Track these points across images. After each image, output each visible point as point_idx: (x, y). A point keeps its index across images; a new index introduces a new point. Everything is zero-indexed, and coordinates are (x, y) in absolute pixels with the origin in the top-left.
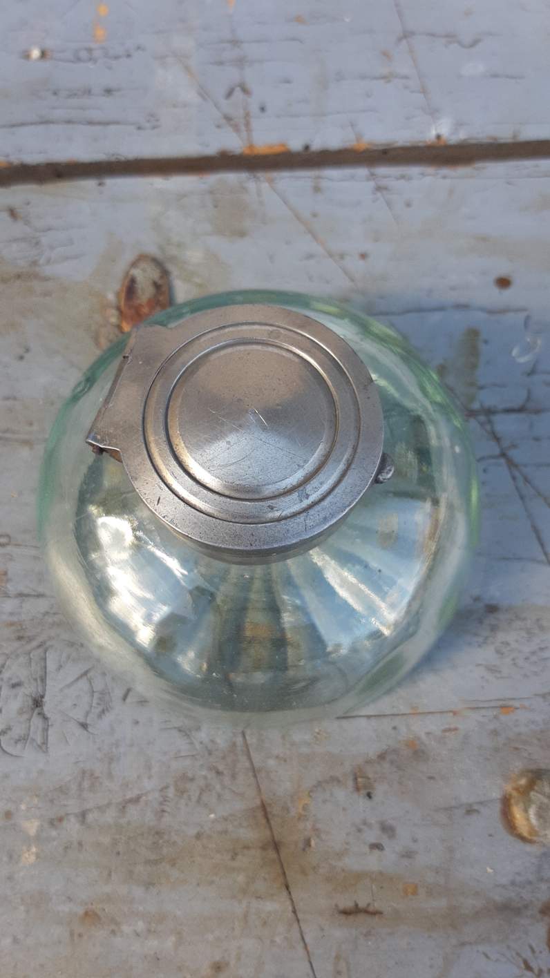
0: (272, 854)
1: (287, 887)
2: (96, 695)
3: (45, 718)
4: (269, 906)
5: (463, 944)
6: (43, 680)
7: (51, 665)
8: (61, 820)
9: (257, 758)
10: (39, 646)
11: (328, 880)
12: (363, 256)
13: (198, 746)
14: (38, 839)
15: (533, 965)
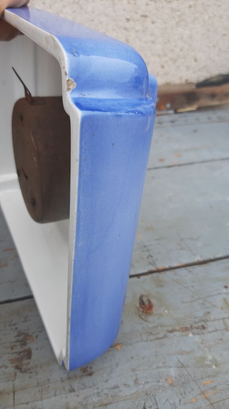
2: (172, 405)
6: (157, 404)
7: (158, 400)
10: (153, 395)
12: (192, 286)
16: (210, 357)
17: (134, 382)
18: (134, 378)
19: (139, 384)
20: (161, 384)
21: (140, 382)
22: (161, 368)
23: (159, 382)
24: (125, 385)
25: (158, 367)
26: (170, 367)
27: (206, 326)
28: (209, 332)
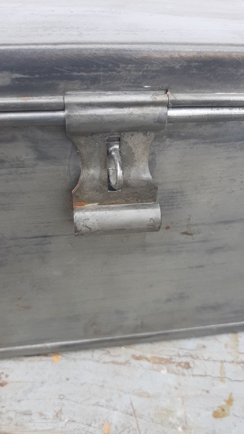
16: (180, 413)
17: (55, 414)
18: (57, 409)
19: (61, 420)
20: (91, 429)
21: (62, 417)
22: (102, 406)
23: (90, 425)
24: (41, 414)
25: (97, 404)
26: (115, 409)
27: (192, 365)
28: (193, 376)
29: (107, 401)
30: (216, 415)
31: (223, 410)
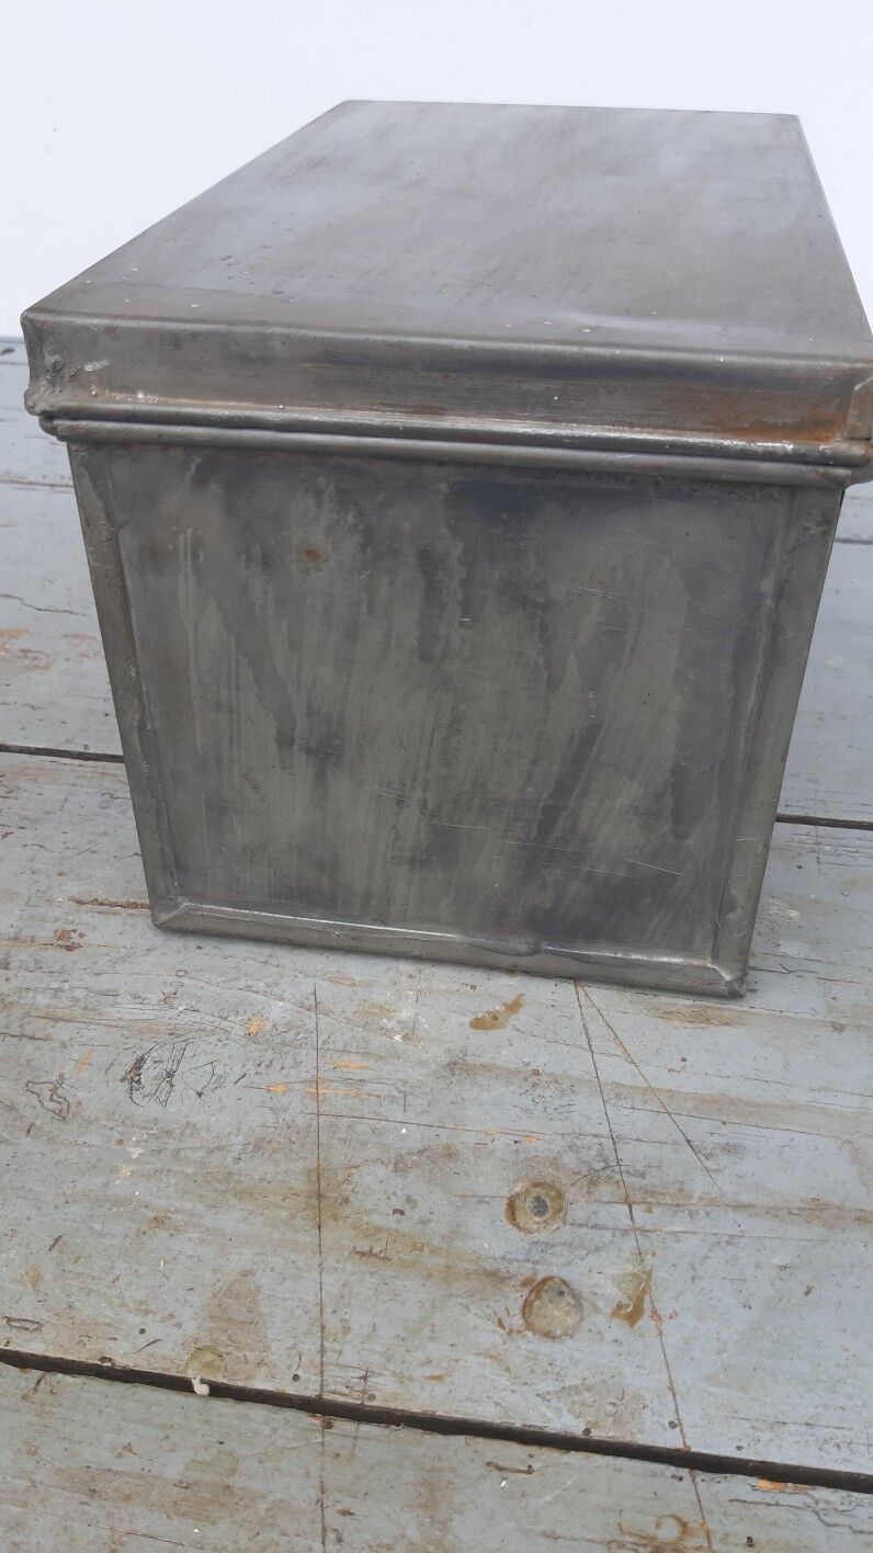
0: (314, 1202)
1: (319, 1228)
2: (215, 1077)
3: (172, 1086)
4: (302, 1238)
5: (451, 1295)
6: (179, 1062)
7: (189, 1054)
8: (160, 1152)
9: (324, 1137)
10: (184, 1041)
11: (354, 1228)
13: (281, 1122)
14: (137, 1161)
15: (506, 1324)
16: (406, 1014)
17: (162, 997)
18: (168, 990)
19: (171, 1007)
20: (225, 1024)
21: (175, 1002)
22: (256, 992)
23: (224, 1018)
24: (136, 996)
25: (248, 988)
26: (281, 999)
29: (268, 985)
30: (478, 1024)
31: (495, 1019)
